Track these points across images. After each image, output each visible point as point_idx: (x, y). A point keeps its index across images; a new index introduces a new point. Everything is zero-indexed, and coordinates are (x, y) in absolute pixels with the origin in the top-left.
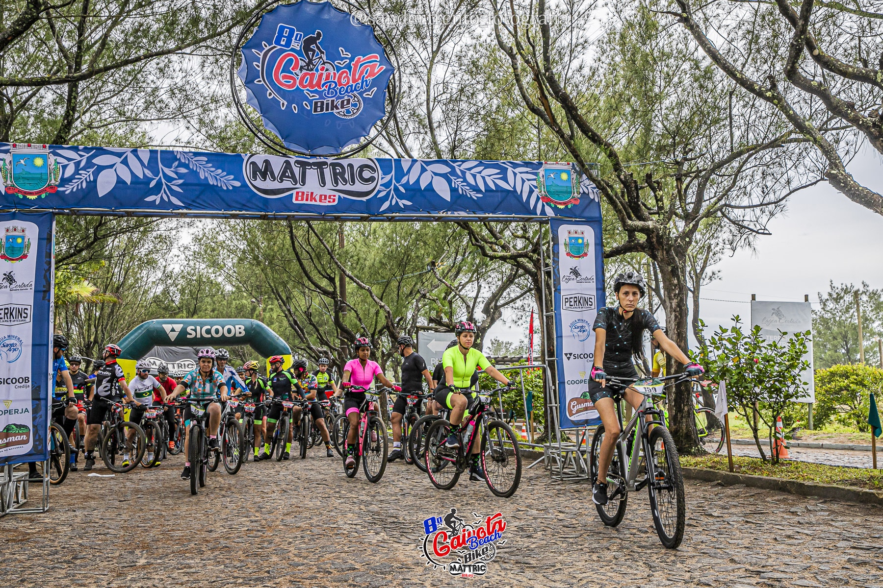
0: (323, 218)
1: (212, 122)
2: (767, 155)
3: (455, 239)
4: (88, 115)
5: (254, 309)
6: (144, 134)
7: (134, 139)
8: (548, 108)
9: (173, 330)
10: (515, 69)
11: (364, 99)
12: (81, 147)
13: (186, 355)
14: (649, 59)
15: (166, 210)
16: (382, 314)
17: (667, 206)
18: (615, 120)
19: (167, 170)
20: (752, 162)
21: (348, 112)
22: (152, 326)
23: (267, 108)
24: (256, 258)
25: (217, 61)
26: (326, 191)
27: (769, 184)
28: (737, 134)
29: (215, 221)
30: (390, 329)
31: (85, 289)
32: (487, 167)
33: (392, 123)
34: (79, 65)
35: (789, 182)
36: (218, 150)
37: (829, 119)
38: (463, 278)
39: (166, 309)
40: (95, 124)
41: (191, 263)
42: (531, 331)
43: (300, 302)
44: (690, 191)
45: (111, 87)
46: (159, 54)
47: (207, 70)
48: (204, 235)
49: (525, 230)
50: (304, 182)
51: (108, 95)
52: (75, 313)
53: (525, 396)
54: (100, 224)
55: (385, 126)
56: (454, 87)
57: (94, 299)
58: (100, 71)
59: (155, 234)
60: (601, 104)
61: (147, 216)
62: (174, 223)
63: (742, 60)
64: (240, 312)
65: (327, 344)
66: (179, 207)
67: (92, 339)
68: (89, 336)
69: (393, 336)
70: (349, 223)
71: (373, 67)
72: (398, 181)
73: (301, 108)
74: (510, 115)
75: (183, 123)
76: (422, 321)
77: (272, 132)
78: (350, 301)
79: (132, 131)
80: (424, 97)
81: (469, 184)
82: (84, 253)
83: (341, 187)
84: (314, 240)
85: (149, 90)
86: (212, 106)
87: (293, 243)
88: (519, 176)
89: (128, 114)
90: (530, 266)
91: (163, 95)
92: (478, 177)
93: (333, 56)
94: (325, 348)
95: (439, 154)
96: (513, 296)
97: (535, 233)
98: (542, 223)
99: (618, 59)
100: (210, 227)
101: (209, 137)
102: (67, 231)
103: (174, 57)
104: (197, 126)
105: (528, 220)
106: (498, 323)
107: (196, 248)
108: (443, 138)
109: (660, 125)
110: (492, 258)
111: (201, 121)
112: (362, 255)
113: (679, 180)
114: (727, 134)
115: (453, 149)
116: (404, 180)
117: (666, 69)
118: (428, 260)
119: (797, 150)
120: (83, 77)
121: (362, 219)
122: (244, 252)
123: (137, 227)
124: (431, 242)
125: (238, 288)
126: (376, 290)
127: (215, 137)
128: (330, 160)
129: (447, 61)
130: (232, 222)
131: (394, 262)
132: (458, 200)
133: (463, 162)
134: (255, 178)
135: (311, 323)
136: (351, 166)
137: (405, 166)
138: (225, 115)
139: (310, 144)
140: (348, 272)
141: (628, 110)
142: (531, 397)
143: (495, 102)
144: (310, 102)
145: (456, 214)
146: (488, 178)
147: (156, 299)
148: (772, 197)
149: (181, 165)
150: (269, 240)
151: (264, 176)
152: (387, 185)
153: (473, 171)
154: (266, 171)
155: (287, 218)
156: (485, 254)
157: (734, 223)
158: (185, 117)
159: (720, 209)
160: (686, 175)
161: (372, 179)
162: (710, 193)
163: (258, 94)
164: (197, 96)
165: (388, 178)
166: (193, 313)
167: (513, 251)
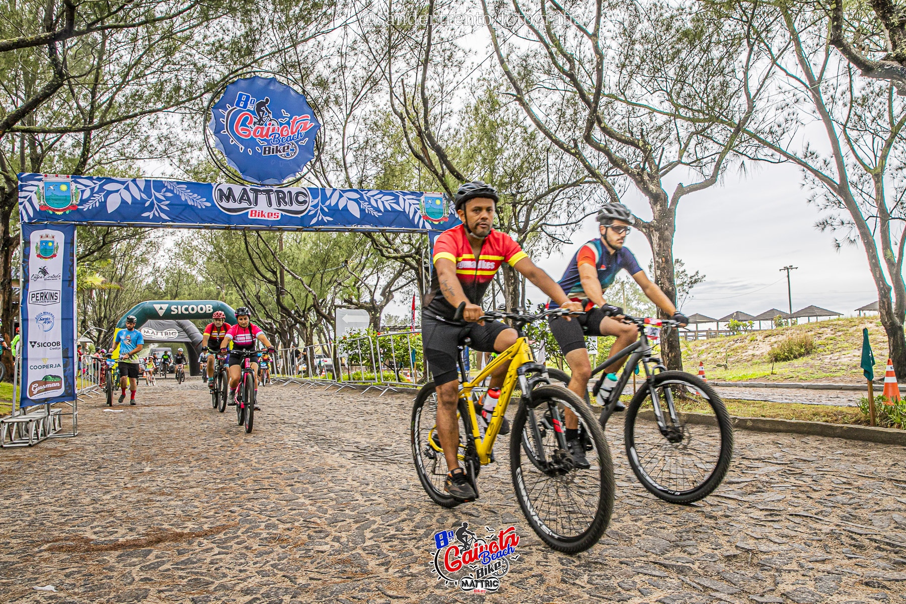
0: (270, 230)
1: (188, 161)
2: (570, 191)
3: (361, 244)
4: (98, 155)
5: (219, 294)
6: (139, 170)
7: (131, 173)
8: (427, 155)
9: (161, 308)
10: (404, 128)
11: (299, 146)
12: (95, 177)
13: (171, 326)
14: (495, 124)
15: (157, 222)
16: (310, 297)
17: (506, 224)
18: (470, 165)
19: (158, 195)
20: (561, 196)
21: (288, 154)
22: (146, 306)
23: (230, 151)
24: (220, 258)
25: (192, 118)
26: (272, 210)
27: (572, 211)
28: (552, 176)
29: (191, 231)
30: (316, 306)
31: (96, 280)
32: (385, 194)
33: (318, 164)
34: (92, 118)
35: (584, 210)
36: (193, 181)
37: (609, 170)
38: (367, 272)
39: (155, 293)
40: (103, 162)
41: (173, 261)
42: (414, 308)
43: (252, 288)
44: (521, 214)
45: (115, 135)
46: (151, 112)
47: (186, 124)
48: (182, 241)
49: (410, 239)
50: (257, 205)
51: (113, 141)
52: (90, 297)
53: (410, 352)
54: (108, 233)
55: (313, 166)
56: (361, 140)
57: (103, 286)
58: (108, 123)
59: (147, 240)
60: (462, 153)
61: (141, 227)
62: (160, 232)
63: (555, 128)
64: (209, 296)
65: (271, 318)
66: (166, 221)
67: (102, 315)
68: (100, 313)
69: (318, 312)
70: (286, 233)
71: (306, 124)
72: (323, 203)
73: (254, 151)
74: (399, 159)
75: (167, 161)
76: (338, 302)
77: (233, 168)
78: (287, 287)
79: (130, 166)
80: (340, 146)
81: (372, 207)
82: (95, 254)
83: (282, 207)
84: (262, 245)
85: (143, 138)
86: (189, 150)
87: (247, 247)
88: (407, 201)
89: (127, 155)
90: (414, 263)
91: (153, 141)
92: (379, 201)
93: (277, 116)
94: (269, 321)
95: (350, 186)
96: (401, 284)
97: (418, 240)
98: (422, 233)
99: (473, 124)
100: (187, 235)
101: (187, 171)
102: (83, 238)
103: (160, 114)
104: (178, 164)
105: (414, 232)
106: (391, 303)
107: (177, 250)
108: (354, 174)
109: (501, 169)
110: (388, 258)
111: (180, 160)
112: (296, 256)
113: (514, 206)
114: (545, 176)
115: (361, 182)
116: (327, 203)
117: (505, 132)
118: (342, 259)
119: (589, 189)
120: (96, 127)
121: (298, 230)
122: (211, 253)
123: (134, 235)
124: (344, 247)
125: (207, 279)
126: (306, 280)
127: (190, 172)
128: (275, 188)
129: (356, 121)
130: (203, 231)
131: (318, 261)
132: (365, 217)
133: (369, 191)
134: (221, 200)
135: (260, 303)
136: (290, 192)
137: (328, 194)
138: (198, 157)
139: (261, 178)
140: (286, 268)
141: (480, 158)
142: (414, 352)
143: (389, 151)
144: (261, 147)
145: (364, 227)
146: (386, 202)
147: (148, 287)
148: (573, 220)
149: (168, 190)
150: (230, 245)
151: (228, 200)
152: (315, 206)
153: (376, 197)
154: (229, 196)
155: (244, 229)
156: (383, 255)
157: (549, 235)
158: (169, 157)
159: (541, 226)
160: (519, 203)
161: (305, 202)
162: (533, 215)
163: (223, 141)
164: (178, 143)
165: (316, 201)
166: (175, 296)
167: (402, 253)
